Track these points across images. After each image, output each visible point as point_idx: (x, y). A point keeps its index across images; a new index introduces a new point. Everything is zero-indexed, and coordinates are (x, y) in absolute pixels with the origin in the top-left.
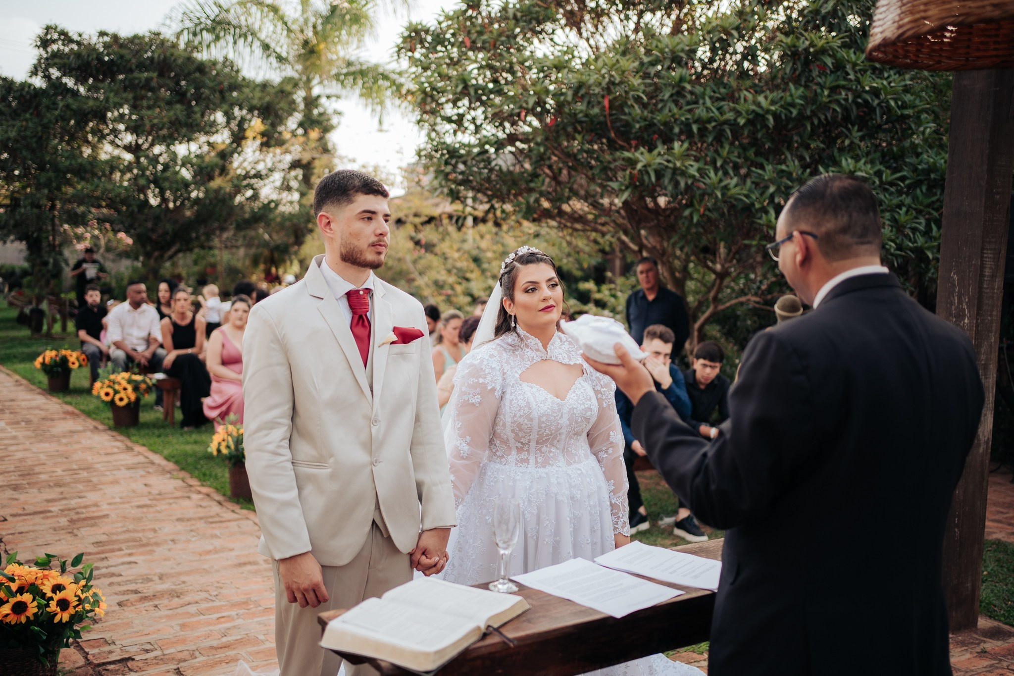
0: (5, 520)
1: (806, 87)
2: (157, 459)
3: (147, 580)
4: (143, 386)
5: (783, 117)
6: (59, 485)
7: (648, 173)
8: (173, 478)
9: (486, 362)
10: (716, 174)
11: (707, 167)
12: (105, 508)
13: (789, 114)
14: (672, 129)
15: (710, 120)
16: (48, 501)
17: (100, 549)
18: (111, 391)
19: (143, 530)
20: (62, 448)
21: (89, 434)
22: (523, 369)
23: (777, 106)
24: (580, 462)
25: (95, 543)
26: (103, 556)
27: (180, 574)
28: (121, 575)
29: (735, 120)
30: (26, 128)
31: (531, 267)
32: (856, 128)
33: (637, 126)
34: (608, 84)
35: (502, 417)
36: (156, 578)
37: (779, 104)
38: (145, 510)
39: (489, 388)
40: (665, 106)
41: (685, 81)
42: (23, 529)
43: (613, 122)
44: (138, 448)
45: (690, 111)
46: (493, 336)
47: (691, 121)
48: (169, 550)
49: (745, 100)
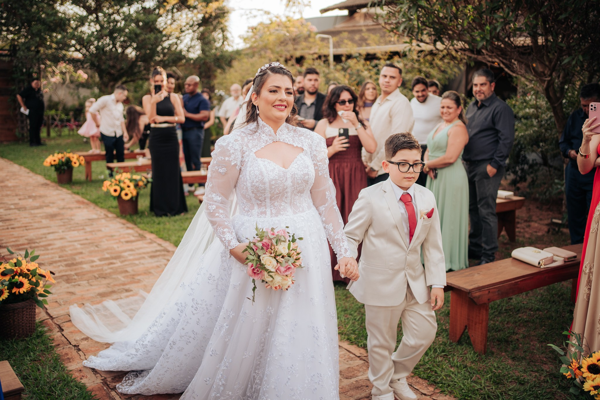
20: (89, 237)
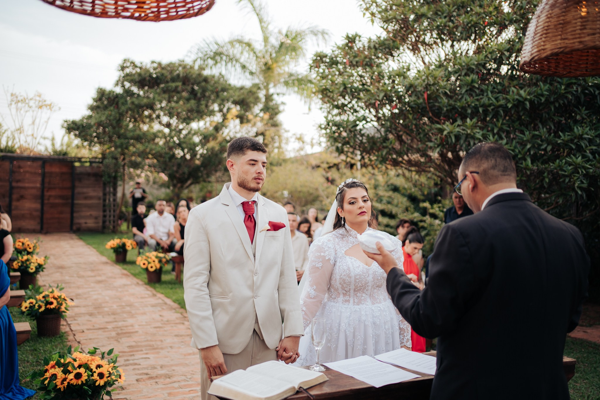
0: (83, 332)
1: (551, 84)
2: (169, 301)
3: (154, 368)
4: (164, 260)
5: (536, 102)
6: (114, 314)
7: (450, 137)
8: (176, 312)
9: (325, 244)
10: (493, 137)
11: (488, 133)
12: (136, 328)
13: (539, 100)
14: (466, 111)
15: (490, 105)
16: (107, 322)
17: (131, 350)
18: (146, 262)
19: (156, 341)
20: (118, 294)
21: (134, 286)
22: (347, 248)
23: (532, 96)
24: (380, 303)
25: (130, 347)
26: (132, 353)
27: (172, 365)
28: (140, 365)
29: (506, 105)
30: (111, 115)
31: (353, 189)
32: (584, 108)
33: (445, 109)
34: (426, 85)
35: (334, 276)
36: (159, 367)
37: (533, 95)
38: (158, 329)
39: (327, 258)
40: (462, 97)
41: (475, 82)
42: (92, 337)
43: (431, 108)
44: (159, 295)
45: (477, 100)
46: (332, 229)
47: (478, 106)
48: (168, 352)
49: (513, 92)
